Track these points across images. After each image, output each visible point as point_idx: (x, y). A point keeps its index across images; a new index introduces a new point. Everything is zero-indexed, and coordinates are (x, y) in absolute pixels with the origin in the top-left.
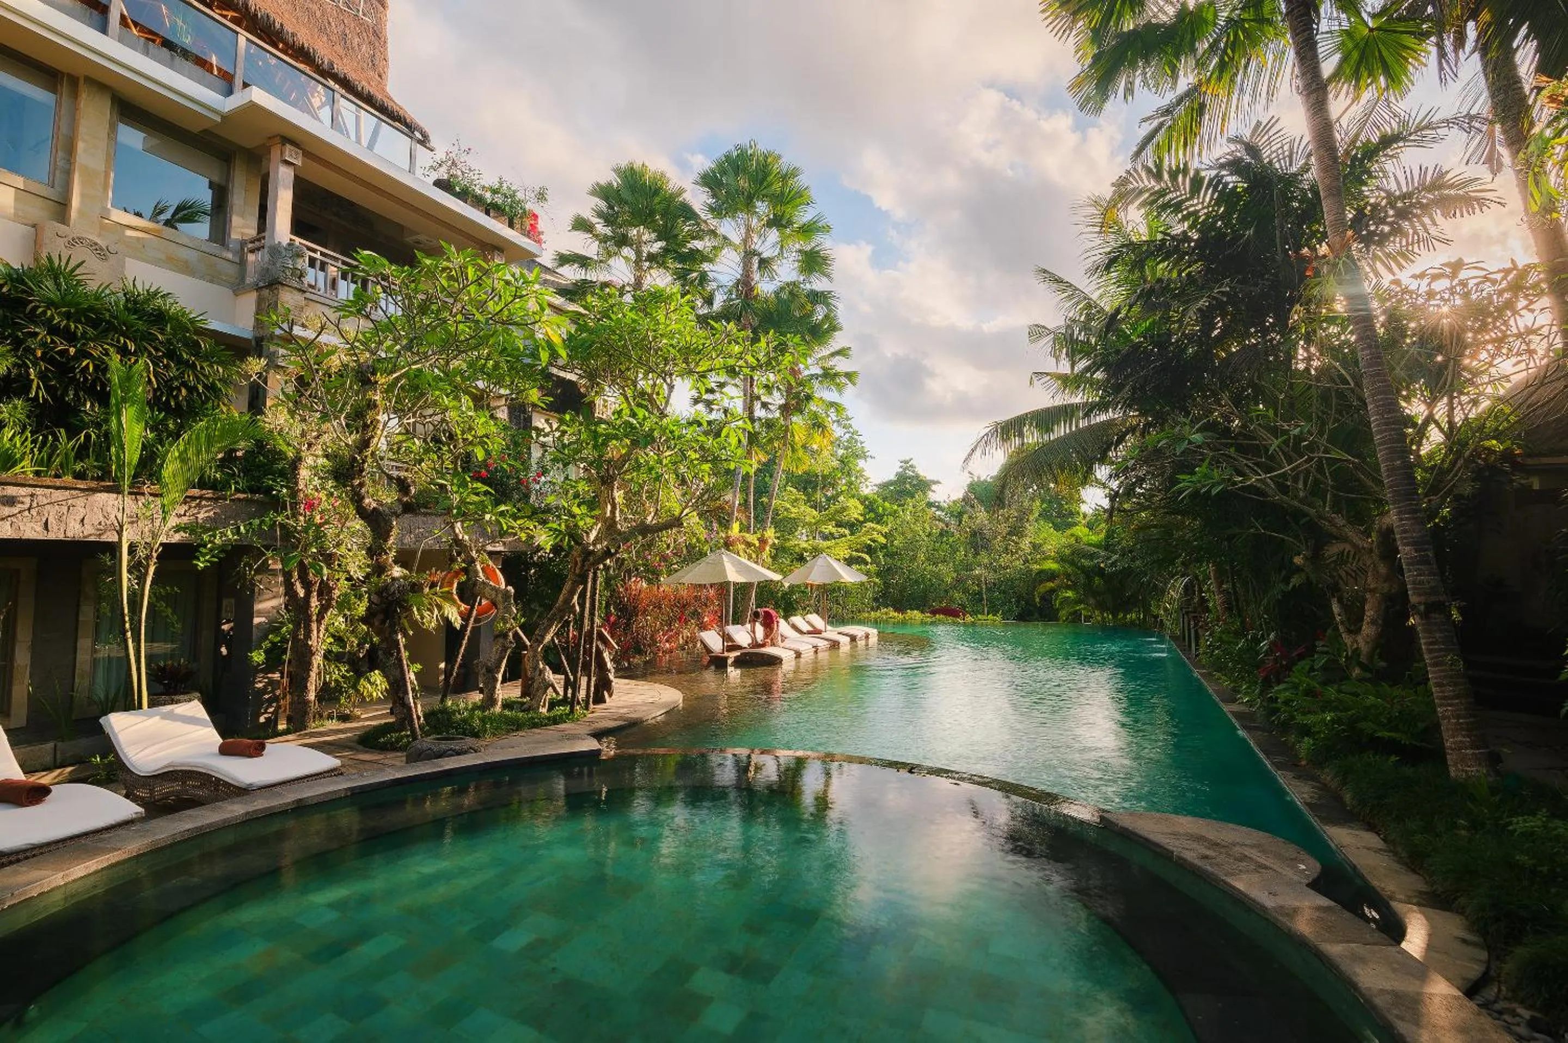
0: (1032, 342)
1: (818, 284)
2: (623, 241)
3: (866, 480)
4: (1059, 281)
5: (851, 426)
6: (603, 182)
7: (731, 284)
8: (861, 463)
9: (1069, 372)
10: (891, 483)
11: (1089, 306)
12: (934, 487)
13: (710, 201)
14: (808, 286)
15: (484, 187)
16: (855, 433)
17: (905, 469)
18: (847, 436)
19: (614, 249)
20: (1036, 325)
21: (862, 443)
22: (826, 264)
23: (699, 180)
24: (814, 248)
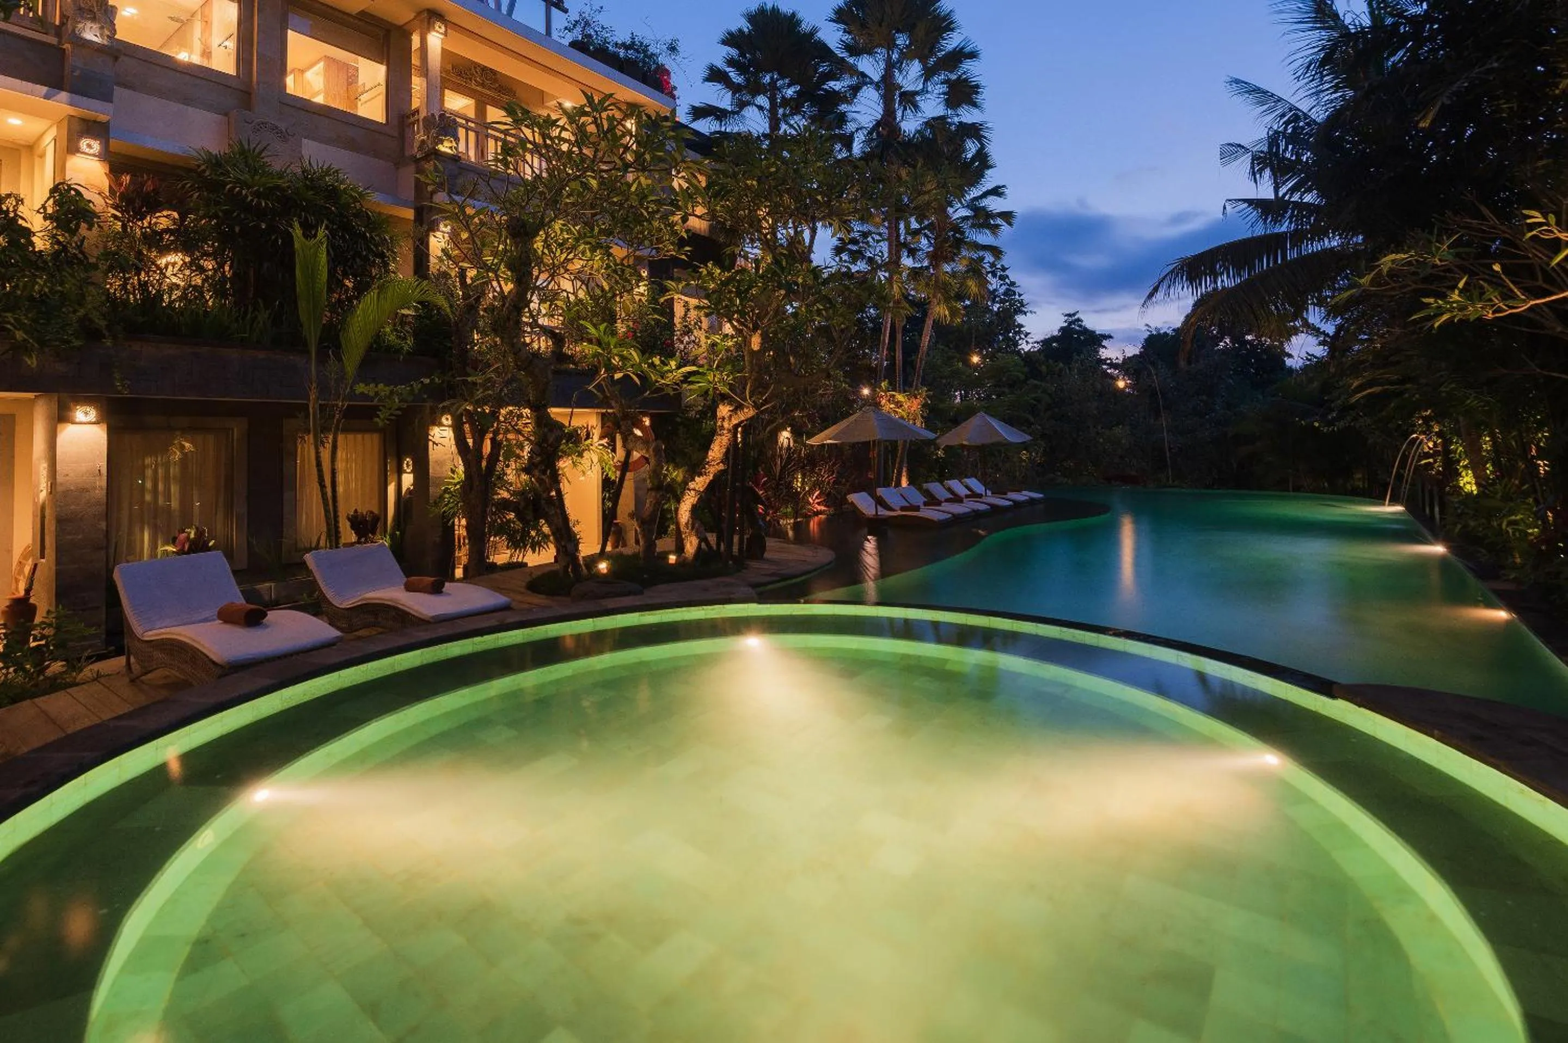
0: (1224, 164)
1: (968, 116)
2: (756, 89)
3: (1027, 334)
4: (1257, 90)
5: (1007, 277)
6: (734, 29)
7: (871, 125)
8: (1020, 319)
9: (1273, 197)
10: (1053, 339)
11: (1296, 118)
12: (1105, 343)
13: (846, 37)
14: (956, 120)
15: (616, 44)
16: (1013, 284)
17: (1070, 323)
18: (1004, 287)
19: (747, 97)
20: (1229, 144)
21: (1020, 295)
22: (977, 93)
23: (833, 16)
24: (960, 76)
